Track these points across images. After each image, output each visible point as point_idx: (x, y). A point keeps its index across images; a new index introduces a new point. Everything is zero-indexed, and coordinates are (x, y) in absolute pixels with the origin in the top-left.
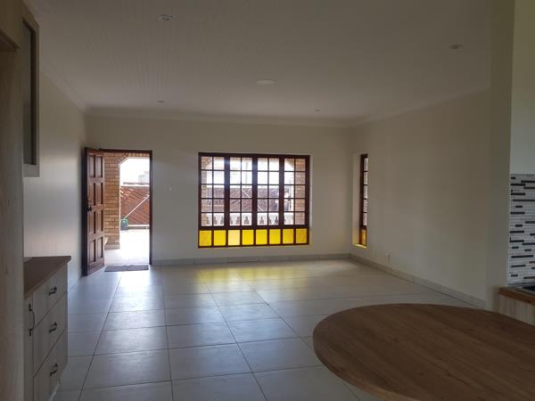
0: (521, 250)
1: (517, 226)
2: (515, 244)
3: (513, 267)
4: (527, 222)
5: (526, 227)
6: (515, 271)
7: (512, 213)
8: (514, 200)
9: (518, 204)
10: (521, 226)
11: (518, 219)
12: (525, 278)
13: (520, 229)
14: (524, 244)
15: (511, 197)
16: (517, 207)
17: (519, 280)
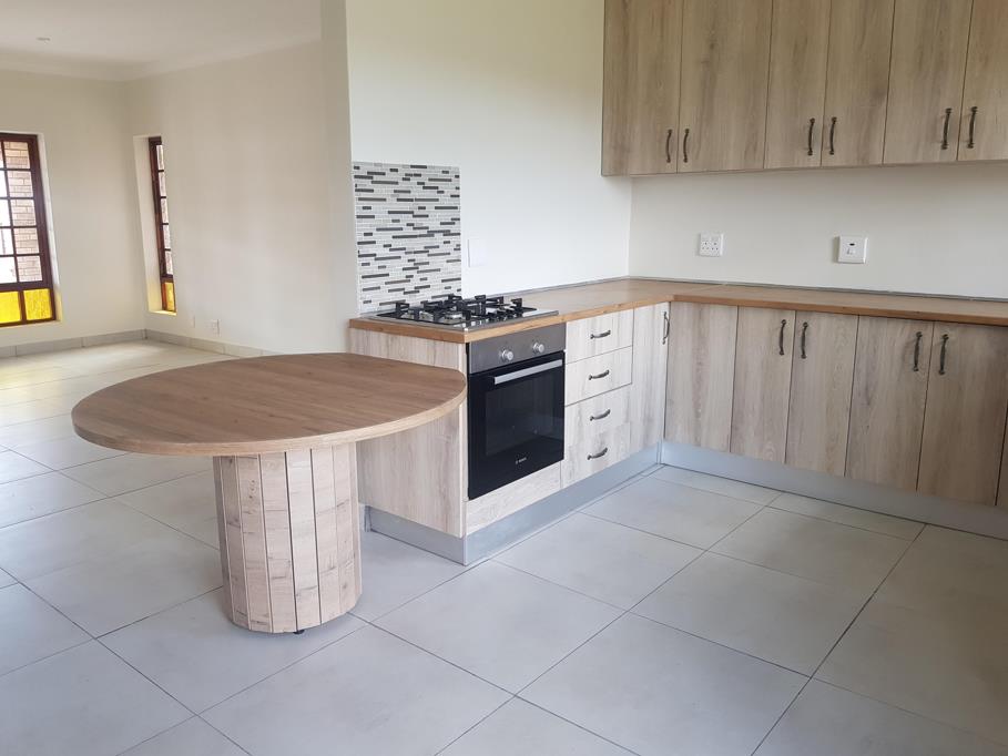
0: (374, 268)
1: (366, 234)
2: (365, 260)
3: (364, 290)
4: (378, 230)
5: (377, 236)
6: (368, 295)
7: (358, 217)
8: (360, 199)
9: (366, 204)
10: (371, 234)
11: (366, 225)
12: (381, 304)
13: (368, 239)
14: (376, 259)
15: (356, 195)
16: (364, 208)
17: (374, 307)
